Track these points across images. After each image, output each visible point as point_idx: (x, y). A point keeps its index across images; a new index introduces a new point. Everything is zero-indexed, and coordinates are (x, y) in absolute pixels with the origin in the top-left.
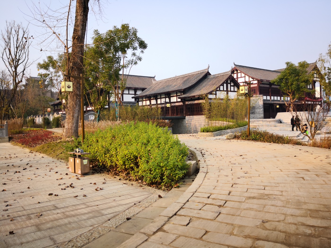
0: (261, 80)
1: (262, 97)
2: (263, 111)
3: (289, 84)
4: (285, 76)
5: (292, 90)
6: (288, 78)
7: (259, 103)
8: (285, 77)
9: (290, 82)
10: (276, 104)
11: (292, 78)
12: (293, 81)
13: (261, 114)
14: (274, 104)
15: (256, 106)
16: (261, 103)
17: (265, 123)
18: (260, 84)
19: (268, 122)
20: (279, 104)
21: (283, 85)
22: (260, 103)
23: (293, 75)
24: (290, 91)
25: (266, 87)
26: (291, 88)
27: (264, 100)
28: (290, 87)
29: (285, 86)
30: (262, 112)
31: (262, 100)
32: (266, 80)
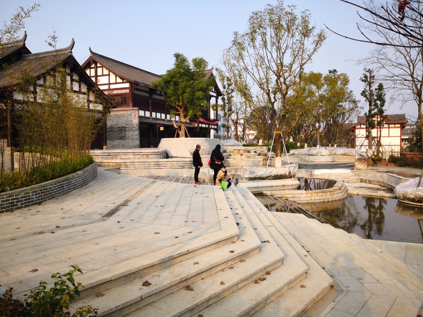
0: (135, 81)
1: (137, 112)
2: (139, 135)
3: (180, 92)
4: (173, 77)
5: (183, 102)
6: (179, 81)
7: (132, 121)
8: (174, 80)
9: (181, 88)
10: (159, 124)
11: (184, 82)
12: (185, 88)
13: (135, 140)
14: (156, 124)
15: (127, 126)
16: (136, 121)
17: (139, 159)
18: (135, 89)
19: (145, 156)
20: (164, 126)
21: (171, 92)
22: (134, 121)
23: (186, 77)
24: (181, 104)
25: (144, 97)
26: (183, 99)
27: (140, 117)
28: (180, 97)
29: (173, 95)
30: (138, 137)
31: (137, 116)
32: (144, 84)
